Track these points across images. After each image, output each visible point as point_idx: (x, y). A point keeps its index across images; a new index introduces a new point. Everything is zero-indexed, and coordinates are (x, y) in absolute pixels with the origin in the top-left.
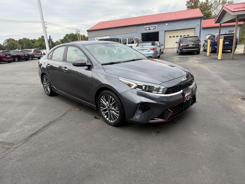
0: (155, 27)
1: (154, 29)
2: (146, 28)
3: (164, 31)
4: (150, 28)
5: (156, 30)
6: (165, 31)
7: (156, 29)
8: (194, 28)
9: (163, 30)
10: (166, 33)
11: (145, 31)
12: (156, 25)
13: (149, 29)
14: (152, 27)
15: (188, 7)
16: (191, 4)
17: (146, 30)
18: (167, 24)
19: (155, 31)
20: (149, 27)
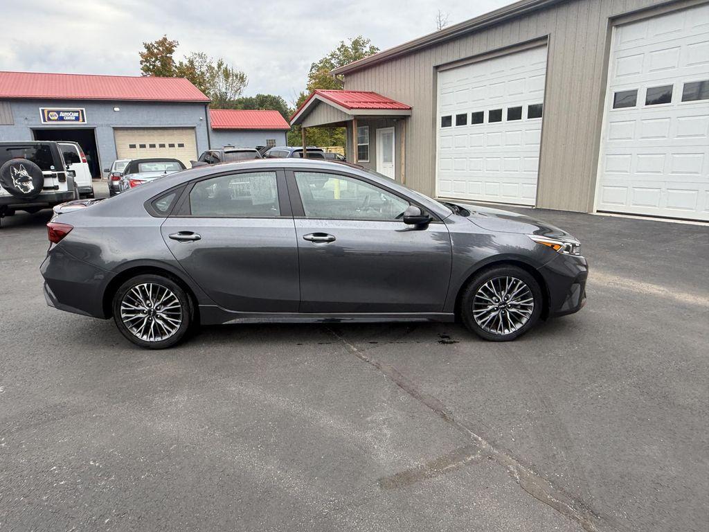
0: (78, 112)
1: (77, 119)
2: (49, 112)
3: (112, 130)
4: (62, 114)
5: (86, 122)
6: (115, 129)
7: (84, 121)
8: (193, 128)
9: (108, 125)
10: (119, 133)
11: (45, 121)
12: (84, 109)
13: (61, 119)
14: (69, 112)
15: (147, 70)
16: (154, 62)
17: (49, 119)
18: (117, 109)
19: (79, 124)
20: (58, 112)
